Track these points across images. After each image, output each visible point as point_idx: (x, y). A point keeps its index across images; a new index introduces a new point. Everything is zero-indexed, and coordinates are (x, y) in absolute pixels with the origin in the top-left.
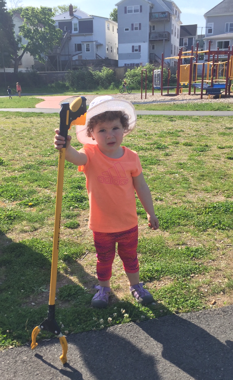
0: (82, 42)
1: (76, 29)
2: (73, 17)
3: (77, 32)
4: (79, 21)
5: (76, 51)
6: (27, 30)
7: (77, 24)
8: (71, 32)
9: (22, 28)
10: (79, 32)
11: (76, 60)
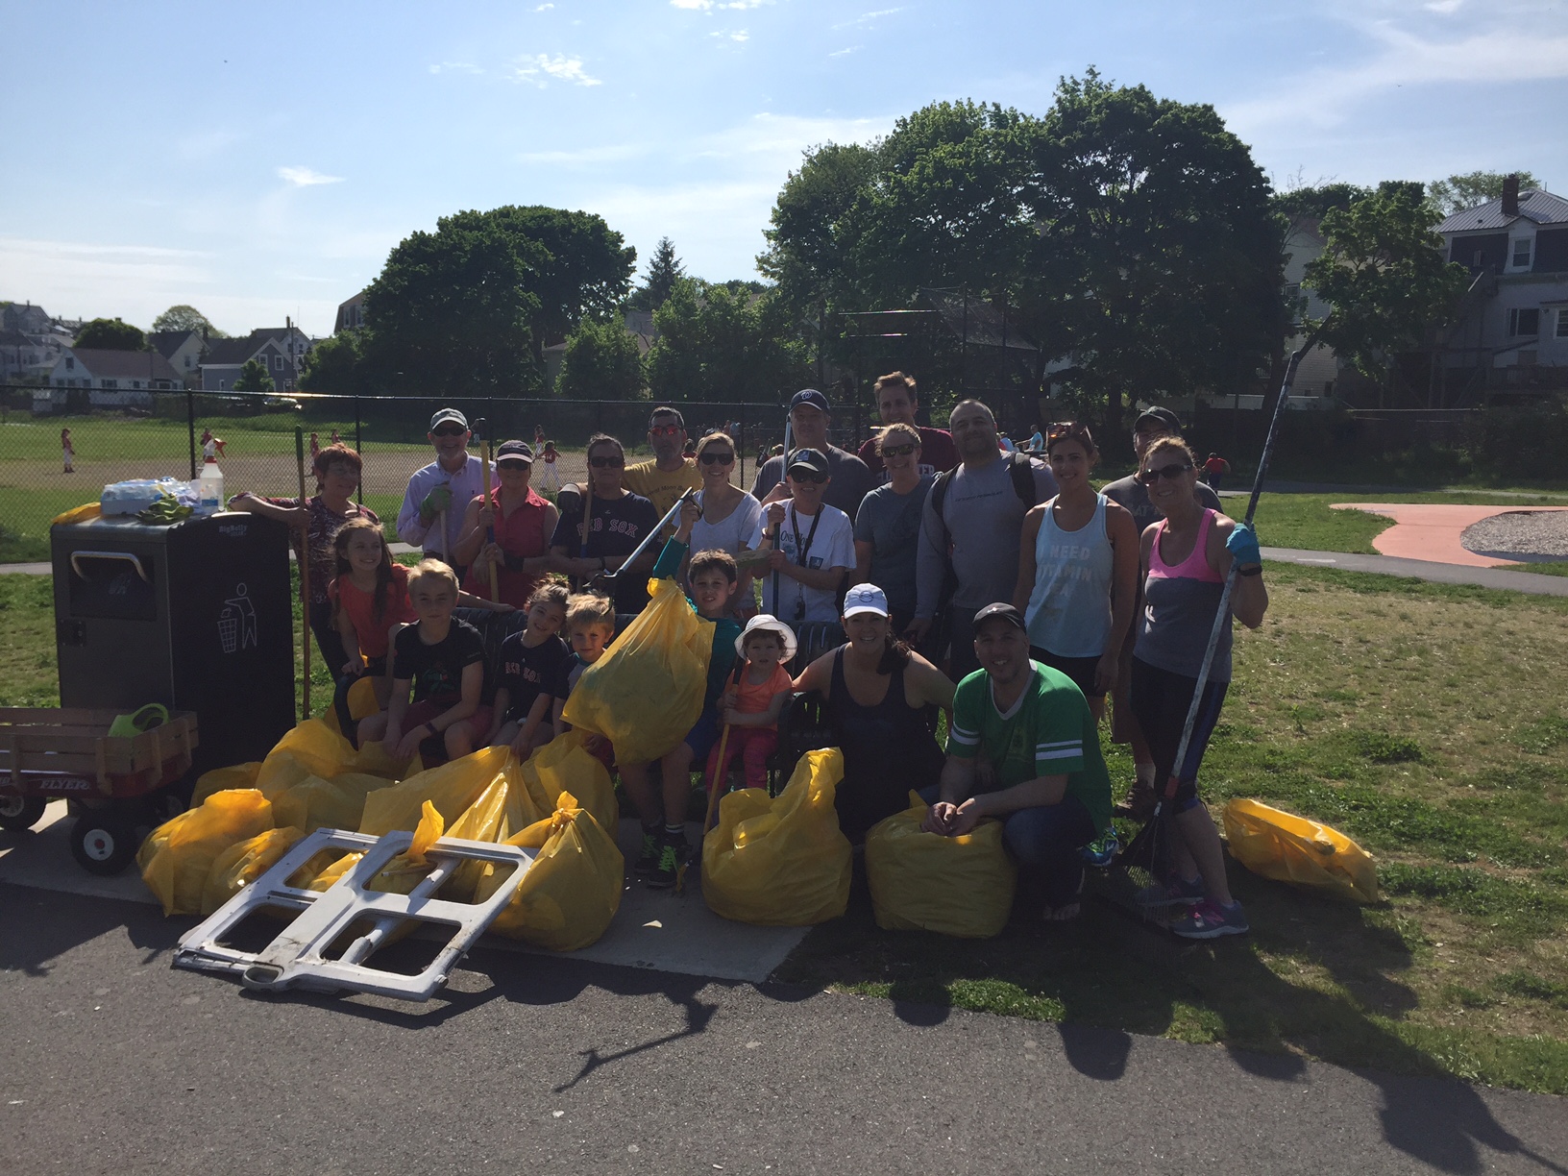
0: (1541, 303)
1: (1520, 260)
2: (1516, 218)
3: (1529, 268)
4: (1538, 232)
5: (1513, 333)
6: (1334, 273)
7: (1529, 241)
8: (1500, 270)
9: (1315, 269)
10: (1534, 269)
11: (1510, 367)
